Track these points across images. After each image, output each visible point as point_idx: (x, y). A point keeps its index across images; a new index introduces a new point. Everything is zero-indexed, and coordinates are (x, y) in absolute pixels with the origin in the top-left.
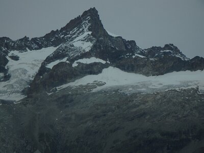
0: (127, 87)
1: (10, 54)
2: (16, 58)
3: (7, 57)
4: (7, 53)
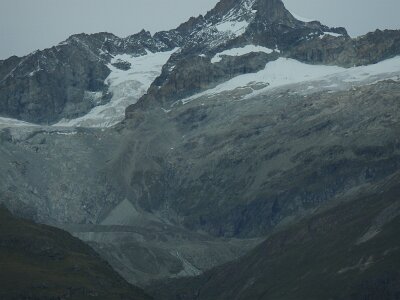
0: (305, 85)
1: (114, 61)
2: (125, 66)
3: (109, 65)
4: (108, 58)
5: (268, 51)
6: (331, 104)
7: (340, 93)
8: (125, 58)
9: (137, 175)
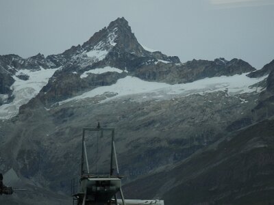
1: (17, 74)
2: (25, 78)
3: (14, 77)
4: (14, 72)
5: (120, 71)
6: (156, 109)
7: (163, 102)
8: (26, 72)
9: (22, 153)
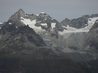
1: (89, 19)
3: (88, 20)
4: (88, 19)
9: (90, 41)
